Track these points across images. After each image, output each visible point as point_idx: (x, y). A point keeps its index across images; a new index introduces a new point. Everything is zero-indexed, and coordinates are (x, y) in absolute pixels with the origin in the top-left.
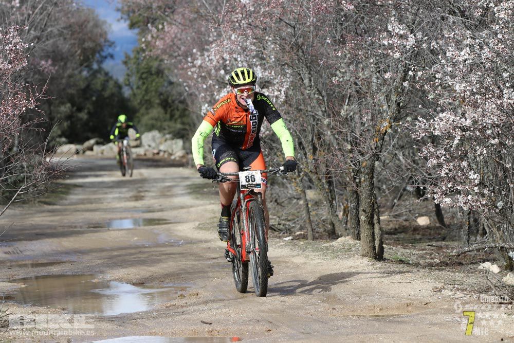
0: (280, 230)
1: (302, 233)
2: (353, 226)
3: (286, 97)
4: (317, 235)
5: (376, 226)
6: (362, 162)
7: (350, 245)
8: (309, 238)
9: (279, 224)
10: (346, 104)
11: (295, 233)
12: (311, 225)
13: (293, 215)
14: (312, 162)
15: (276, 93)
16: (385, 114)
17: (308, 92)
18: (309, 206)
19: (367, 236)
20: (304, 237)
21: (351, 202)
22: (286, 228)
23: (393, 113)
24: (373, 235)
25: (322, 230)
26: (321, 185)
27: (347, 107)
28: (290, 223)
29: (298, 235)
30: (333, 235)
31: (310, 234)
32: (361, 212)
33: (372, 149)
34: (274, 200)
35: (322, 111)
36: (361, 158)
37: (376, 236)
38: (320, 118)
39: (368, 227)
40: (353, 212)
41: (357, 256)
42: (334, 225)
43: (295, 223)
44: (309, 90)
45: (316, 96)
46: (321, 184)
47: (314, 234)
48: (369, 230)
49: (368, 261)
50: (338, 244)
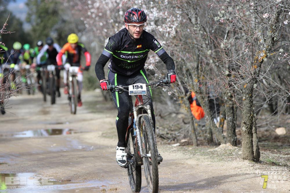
0: (168, 138)
1: (187, 140)
4: (199, 142)
5: (254, 135)
7: (230, 150)
8: (194, 145)
9: (167, 134)
11: (181, 141)
12: (196, 135)
14: (197, 84)
16: (262, 47)
19: (247, 143)
20: (189, 144)
22: (173, 136)
23: (268, 46)
24: (252, 141)
26: (204, 103)
29: (183, 143)
31: (194, 141)
32: (242, 124)
33: (251, 74)
36: (243, 82)
37: (254, 144)
39: (248, 136)
41: (238, 159)
46: (204, 102)
48: (248, 139)
49: (249, 163)
50: (220, 149)
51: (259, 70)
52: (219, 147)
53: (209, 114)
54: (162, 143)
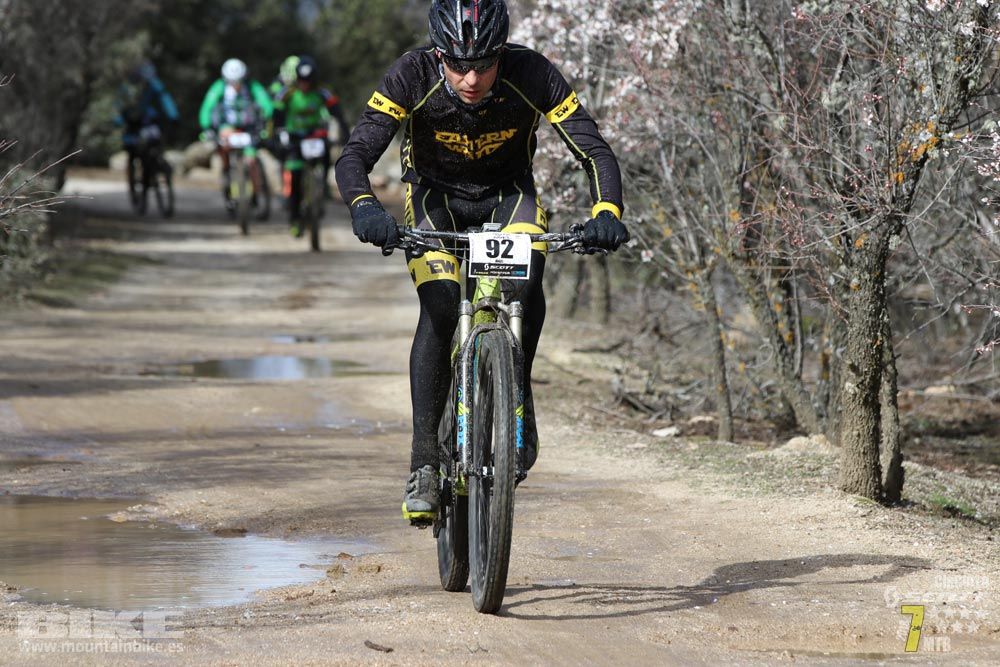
0: (651, 409)
1: (707, 419)
3: (682, 49)
5: (887, 412)
6: (857, 237)
8: (721, 435)
9: (650, 393)
10: (837, 76)
11: (688, 419)
12: (728, 400)
14: (736, 230)
15: (655, 38)
16: (925, 109)
17: (735, 38)
19: (858, 435)
20: (710, 431)
22: (666, 404)
23: (948, 108)
24: (876, 434)
25: (760, 414)
26: (757, 294)
27: (839, 85)
28: (679, 391)
29: (693, 425)
31: (723, 422)
33: (883, 201)
34: (652, 327)
35: (771, 92)
36: (853, 225)
37: (884, 439)
38: (766, 111)
39: (862, 412)
41: (829, 489)
44: (737, 35)
45: (758, 51)
46: (757, 289)
47: (735, 421)
50: (789, 453)
51: (910, 187)
52: (785, 447)
53: (773, 332)
54: (622, 423)
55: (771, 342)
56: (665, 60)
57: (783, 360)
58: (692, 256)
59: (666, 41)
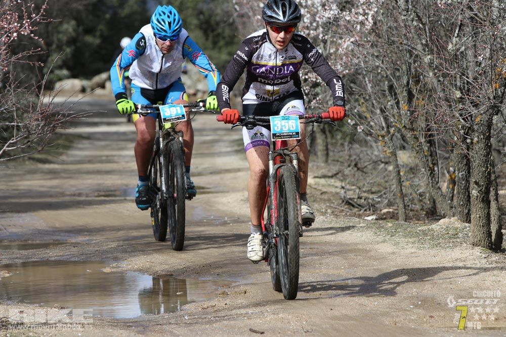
0: (361, 206)
1: (391, 210)
2: (461, 203)
3: (375, 23)
4: (411, 214)
5: (493, 205)
6: (476, 117)
7: (457, 229)
8: (400, 218)
9: (360, 198)
10: (456, 35)
11: (381, 210)
12: (404, 201)
13: (379, 185)
14: (406, 114)
15: (361, 18)
17: (403, 18)
18: (401, 174)
19: (480, 217)
20: (393, 216)
21: (459, 170)
22: (368, 203)
24: (488, 216)
25: (418, 207)
26: (417, 147)
27: (457, 39)
28: (374, 196)
29: (384, 214)
30: (433, 214)
31: (401, 212)
32: (472, 185)
33: (489, 98)
34: (353, 164)
35: (422, 44)
36: (474, 111)
37: (492, 219)
38: (420, 53)
39: (481, 205)
40: (461, 183)
41: (465, 245)
42: (434, 202)
43: (381, 197)
44: (405, 15)
45: (415, 23)
46: (418, 144)
47: (407, 212)
48: (482, 210)
49: (481, 253)
50: (439, 227)
51: (502, 91)
52: (437, 224)
53: (426, 165)
54: (348, 214)
55: (425, 170)
56: (367, 29)
57: (432, 180)
58: (383, 128)
59: (367, 19)
